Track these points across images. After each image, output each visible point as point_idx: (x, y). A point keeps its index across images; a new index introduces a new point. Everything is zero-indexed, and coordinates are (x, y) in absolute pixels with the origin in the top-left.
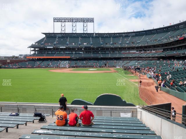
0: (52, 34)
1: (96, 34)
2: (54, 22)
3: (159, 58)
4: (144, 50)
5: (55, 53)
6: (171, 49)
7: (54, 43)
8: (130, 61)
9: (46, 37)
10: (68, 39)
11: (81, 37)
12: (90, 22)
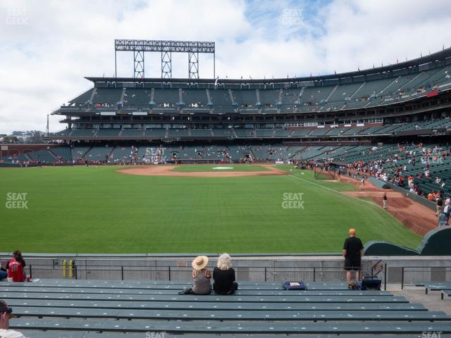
0: (111, 80)
1: (220, 81)
2: (116, 50)
3: (374, 141)
4: (337, 122)
5: (121, 128)
6: (403, 119)
7: (118, 103)
8: (304, 147)
9: (95, 87)
10: (153, 93)
11: (183, 89)
12: (206, 52)
